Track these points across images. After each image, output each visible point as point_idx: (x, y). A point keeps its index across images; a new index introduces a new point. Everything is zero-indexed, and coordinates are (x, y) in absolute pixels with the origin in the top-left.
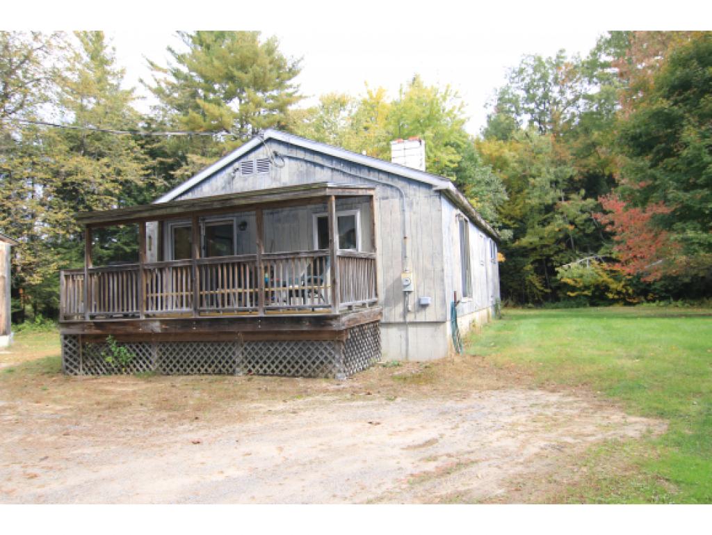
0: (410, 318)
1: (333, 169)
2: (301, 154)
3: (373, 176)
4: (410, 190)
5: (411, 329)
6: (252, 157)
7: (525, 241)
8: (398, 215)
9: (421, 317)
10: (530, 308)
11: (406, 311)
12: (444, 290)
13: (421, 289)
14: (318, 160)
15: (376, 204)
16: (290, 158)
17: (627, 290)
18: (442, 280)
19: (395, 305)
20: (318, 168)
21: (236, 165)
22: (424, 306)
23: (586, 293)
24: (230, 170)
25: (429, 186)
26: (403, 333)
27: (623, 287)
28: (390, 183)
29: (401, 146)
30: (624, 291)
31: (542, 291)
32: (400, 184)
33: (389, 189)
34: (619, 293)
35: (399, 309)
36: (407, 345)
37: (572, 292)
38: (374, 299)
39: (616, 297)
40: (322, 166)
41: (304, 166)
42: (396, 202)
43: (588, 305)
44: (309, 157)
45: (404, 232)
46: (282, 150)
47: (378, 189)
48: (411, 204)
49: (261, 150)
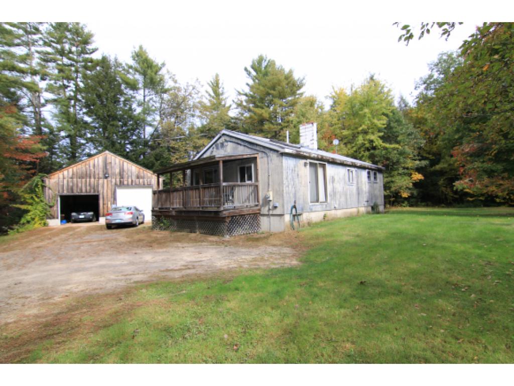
0: (271, 212)
1: (244, 146)
2: (234, 140)
3: (258, 148)
4: (271, 154)
5: (272, 218)
6: (218, 142)
7: (438, 167)
8: (266, 165)
9: (275, 212)
10: (443, 207)
11: (269, 209)
12: (283, 200)
13: (275, 199)
14: (239, 142)
15: (258, 160)
16: (231, 142)
17: (510, 197)
18: (283, 195)
19: (265, 206)
20: (239, 146)
21: (214, 146)
22: (275, 207)
23: (481, 198)
24: (212, 148)
25: (277, 151)
26: (268, 219)
27: (508, 194)
28: (264, 151)
29: (304, 127)
30: (508, 197)
31: (452, 197)
32: (267, 151)
33: (264, 154)
34: (504, 199)
35: (267, 208)
36: (270, 225)
37: (471, 198)
38: (257, 203)
39: (502, 201)
40: (241, 145)
41: (234, 145)
42: (266, 159)
43: (482, 206)
44: (236, 141)
45: (268, 172)
46: (228, 139)
47: (260, 154)
48: (271, 160)
49: (221, 139)
